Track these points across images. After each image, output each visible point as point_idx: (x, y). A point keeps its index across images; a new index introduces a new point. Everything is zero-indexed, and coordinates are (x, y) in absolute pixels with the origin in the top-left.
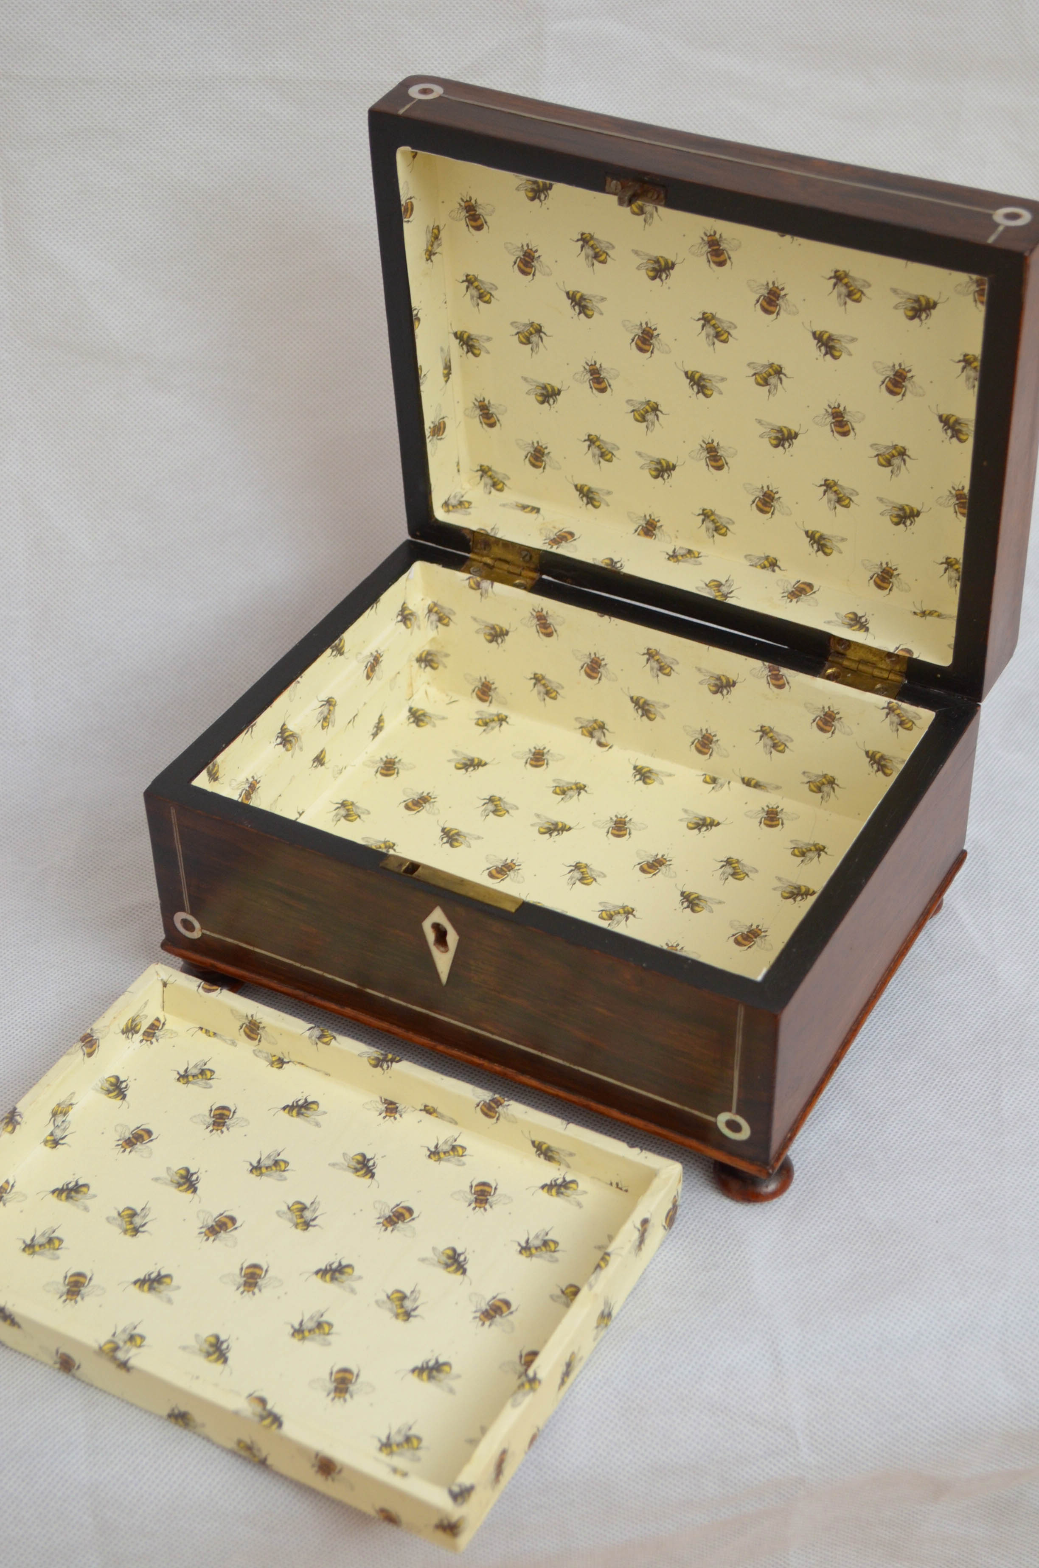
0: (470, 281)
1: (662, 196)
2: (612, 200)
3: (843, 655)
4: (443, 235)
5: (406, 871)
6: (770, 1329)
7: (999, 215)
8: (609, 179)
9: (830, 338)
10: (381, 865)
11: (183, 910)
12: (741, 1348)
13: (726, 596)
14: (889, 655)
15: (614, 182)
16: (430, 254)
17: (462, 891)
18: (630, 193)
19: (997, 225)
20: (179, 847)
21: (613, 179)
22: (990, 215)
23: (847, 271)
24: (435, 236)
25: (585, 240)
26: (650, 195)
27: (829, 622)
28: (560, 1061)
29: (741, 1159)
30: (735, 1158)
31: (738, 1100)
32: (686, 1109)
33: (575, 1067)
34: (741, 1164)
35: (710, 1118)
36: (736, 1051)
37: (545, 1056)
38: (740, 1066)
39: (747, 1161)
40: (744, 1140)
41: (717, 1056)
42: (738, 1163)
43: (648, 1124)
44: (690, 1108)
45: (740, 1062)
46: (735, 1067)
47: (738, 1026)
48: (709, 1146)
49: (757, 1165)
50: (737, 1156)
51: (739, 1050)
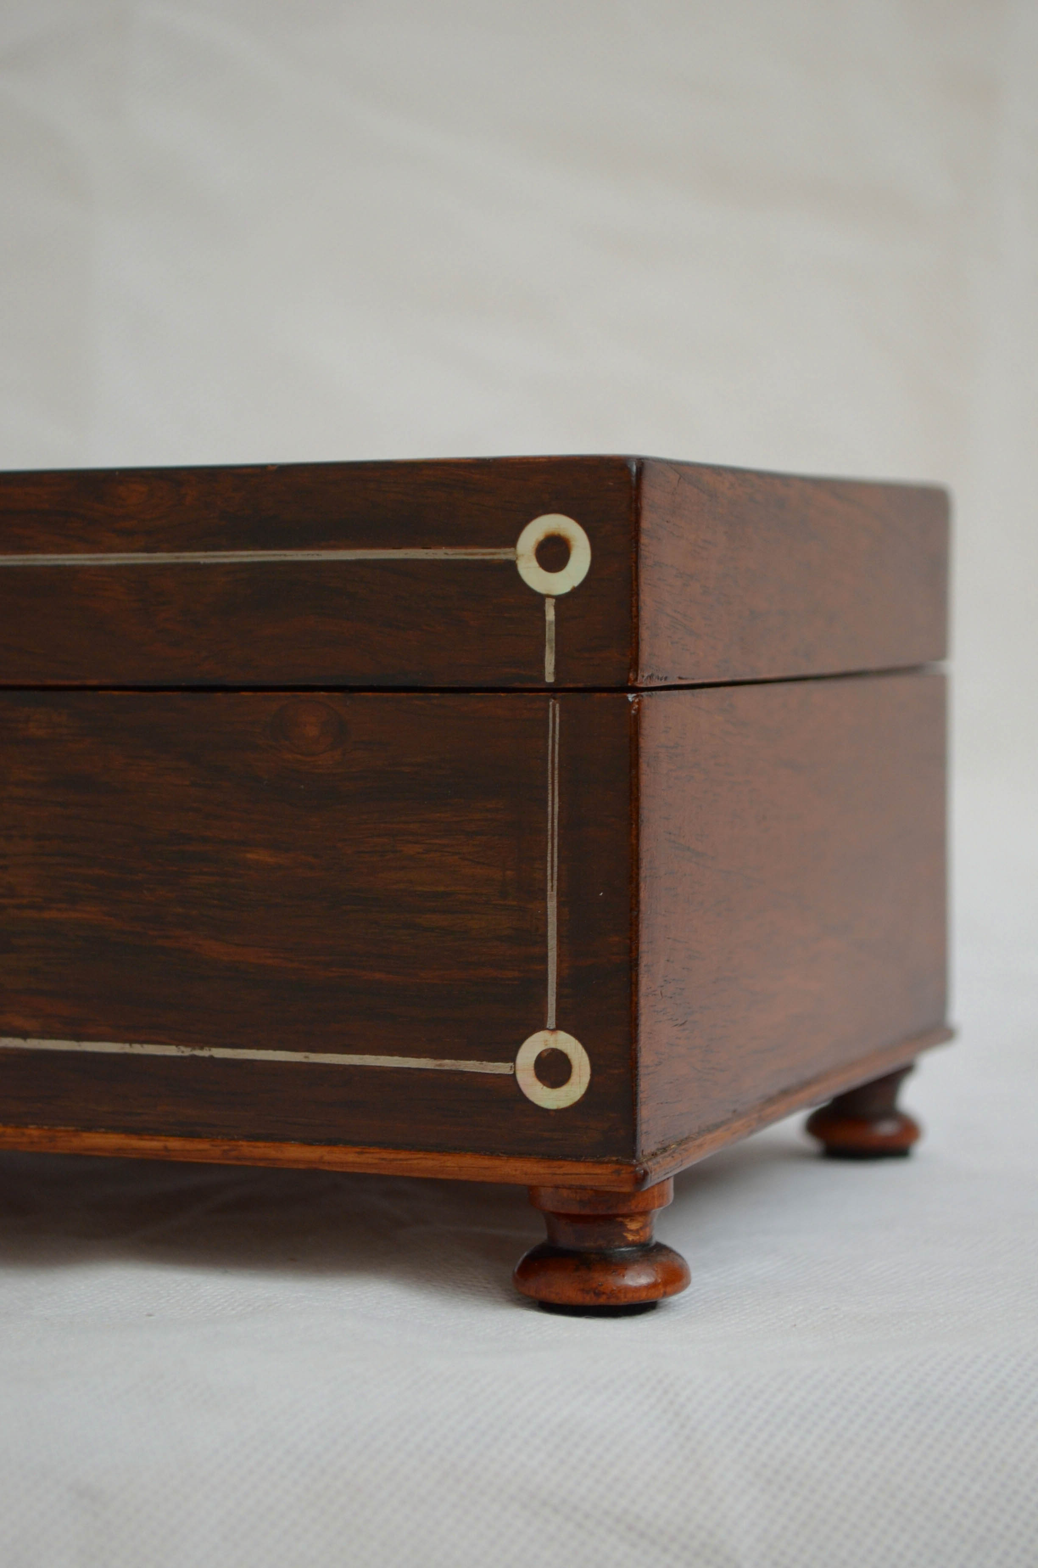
28: (171, 1051)
29: (573, 1161)
30: (561, 1163)
31: (560, 985)
32: (448, 1064)
33: (205, 1053)
34: (574, 1171)
35: (501, 1068)
36: (549, 837)
37: (138, 1049)
38: (559, 880)
39: (588, 1160)
40: (579, 1100)
41: (508, 872)
42: (566, 1172)
43: (365, 1151)
44: (456, 1059)
45: (558, 867)
46: (549, 888)
47: (550, 765)
48: (500, 1156)
49: (610, 1163)
50: (564, 1157)
51: (556, 833)
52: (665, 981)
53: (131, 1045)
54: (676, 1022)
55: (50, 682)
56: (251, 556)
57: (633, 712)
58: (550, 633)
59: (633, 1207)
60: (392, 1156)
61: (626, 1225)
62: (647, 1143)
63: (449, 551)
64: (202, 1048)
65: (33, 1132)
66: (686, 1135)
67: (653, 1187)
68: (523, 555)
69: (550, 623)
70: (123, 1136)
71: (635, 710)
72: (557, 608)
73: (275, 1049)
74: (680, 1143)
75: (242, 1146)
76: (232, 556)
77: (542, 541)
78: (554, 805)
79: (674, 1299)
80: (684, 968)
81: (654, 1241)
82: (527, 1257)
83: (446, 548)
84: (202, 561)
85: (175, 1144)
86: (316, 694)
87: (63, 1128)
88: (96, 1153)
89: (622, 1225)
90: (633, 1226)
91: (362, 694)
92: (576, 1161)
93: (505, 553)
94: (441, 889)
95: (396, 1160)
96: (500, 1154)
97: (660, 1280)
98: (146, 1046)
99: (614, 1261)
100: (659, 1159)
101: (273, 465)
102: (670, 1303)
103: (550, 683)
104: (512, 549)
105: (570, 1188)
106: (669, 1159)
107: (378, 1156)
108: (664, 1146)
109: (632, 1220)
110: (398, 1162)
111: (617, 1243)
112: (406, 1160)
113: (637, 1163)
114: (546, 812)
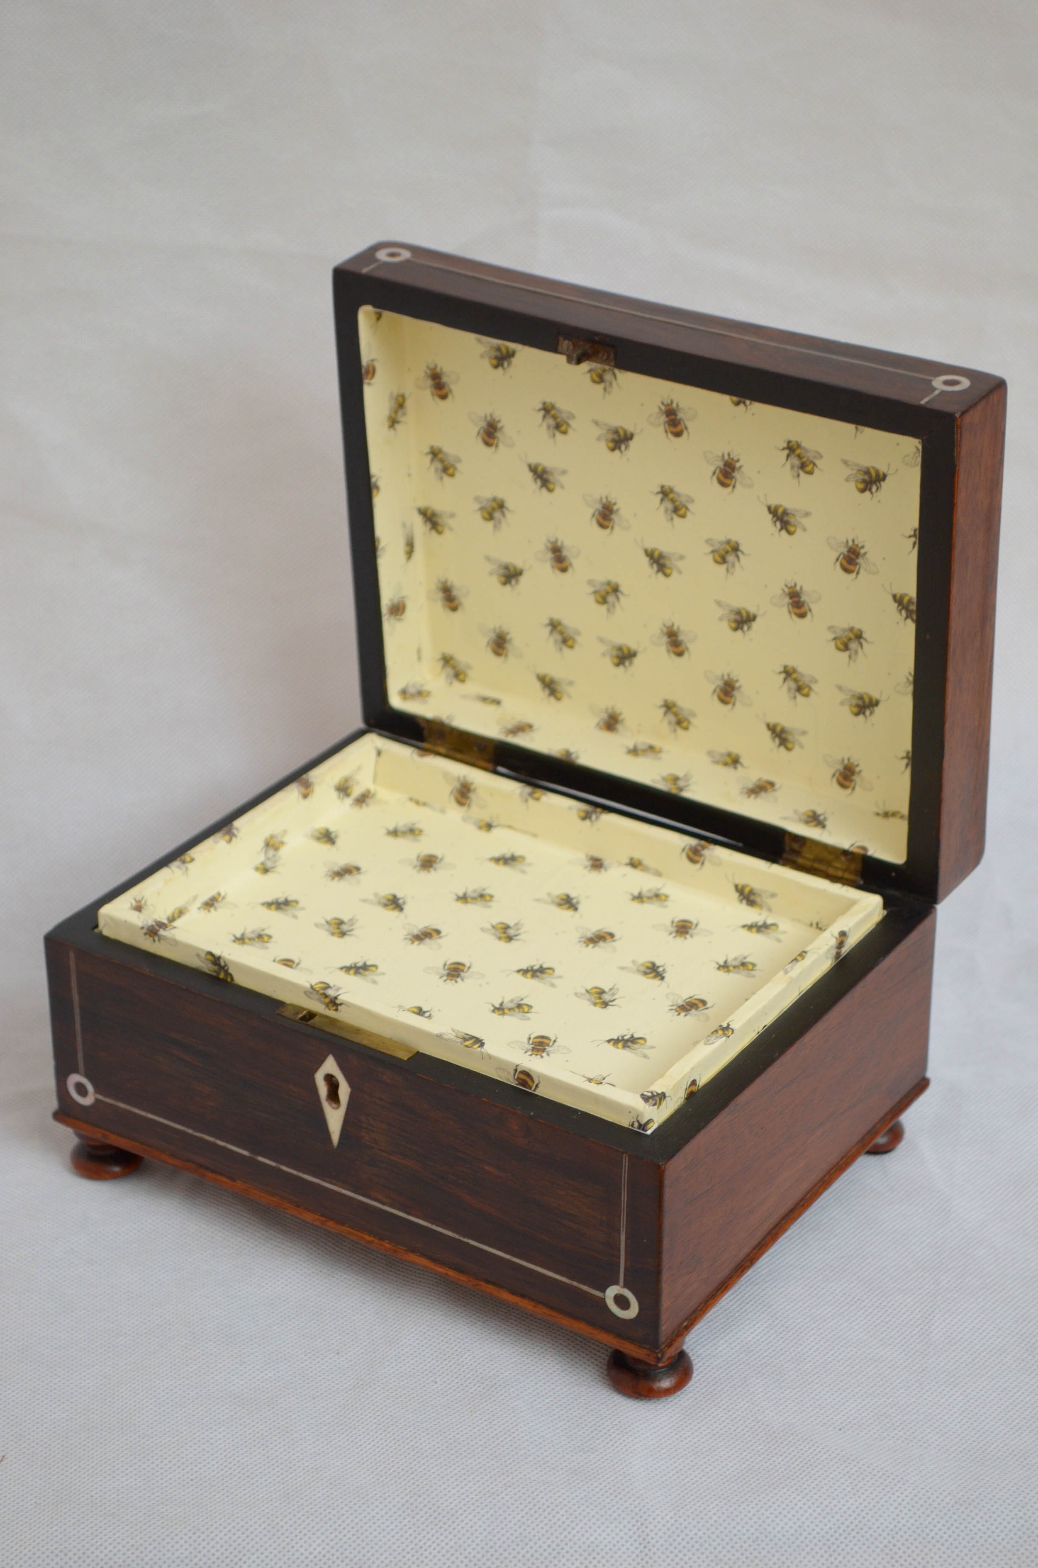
0: (435, 454)
1: (612, 356)
2: (562, 359)
3: (798, 853)
4: (409, 404)
5: (304, 1018)
6: (640, 1510)
7: (938, 383)
8: (561, 339)
9: (785, 513)
10: (277, 1012)
11: (76, 1071)
12: (607, 1527)
13: (681, 789)
14: (845, 853)
15: (566, 342)
16: (393, 422)
17: (356, 1039)
18: (580, 351)
19: (935, 389)
20: (76, 997)
21: (565, 339)
22: (930, 381)
23: (799, 441)
24: (400, 404)
25: (547, 410)
26: (600, 355)
27: (785, 818)
28: (450, 1234)
29: (630, 1342)
30: (624, 1342)
32: (575, 1284)
33: (465, 1240)
34: (630, 1348)
35: (598, 1294)
36: (622, 1209)
37: (434, 1227)
38: (626, 1228)
40: (633, 1319)
41: (604, 1217)
42: (626, 1347)
45: (626, 1223)
46: (622, 1230)
47: (622, 1181)
49: (646, 1349)
50: (626, 1338)
51: (625, 1209)
52: (681, 1263)
71: (662, 1170)
78: (624, 1198)
94: (573, 1213)
95: (551, 1315)
96: (597, 1329)
98: (438, 1227)
99: (652, 1376)
107: (543, 1310)
110: (552, 1317)
112: (555, 1317)
113: (658, 1353)
114: (621, 1199)
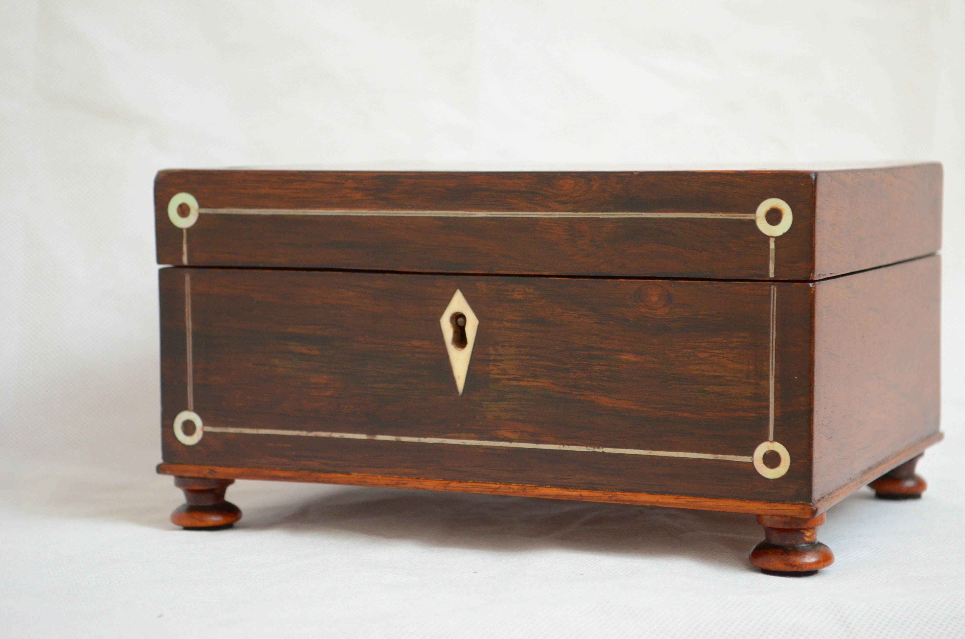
11: (184, 408)
28: (583, 449)
29: (781, 503)
30: (775, 504)
31: (776, 420)
32: (720, 457)
33: (600, 450)
34: (782, 508)
35: (746, 459)
36: (771, 350)
37: (567, 448)
38: (775, 371)
39: (789, 503)
40: (784, 475)
41: (751, 367)
42: (778, 508)
43: (679, 497)
44: (724, 454)
45: (775, 365)
46: (771, 375)
47: (771, 316)
48: (746, 501)
49: (799, 504)
50: (777, 501)
51: (774, 349)
52: (824, 418)
53: (563, 446)
54: (828, 437)
55: (524, 273)
56: (625, 215)
57: (812, 292)
58: (772, 254)
59: (809, 525)
60: (693, 500)
61: (805, 534)
62: (816, 495)
63: (723, 214)
64: (598, 448)
65: (515, 487)
66: (831, 491)
67: (818, 516)
68: (759, 217)
69: (772, 249)
70: (559, 489)
71: (813, 291)
72: (776, 242)
73: (635, 449)
74: (829, 494)
75: (618, 494)
76: (616, 215)
77: (769, 211)
78: (773, 335)
79: (825, 569)
80: (831, 412)
81: (817, 542)
82: (756, 548)
83: (721, 213)
84: (601, 217)
85: (585, 493)
86: (657, 281)
87: (529, 485)
88: (546, 497)
89: (803, 533)
90: (808, 534)
91: (680, 281)
92: (783, 503)
93: (750, 216)
94: (717, 374)
95: (695, 502)
96: (746, 500)
97: (821, 560)
98: (571, 446)
99: (800, 550)
100: (821, 502)
101: (636, 172)
102: (823, 570)
103: (773, 278)
104: (754, 214)
105: (780, 516)
106: (826, 502)
107: (686, 500)
108: (823, 496)
109: (808, 531)
110: (696, 503)
111: (800, 542)
112: (700, 502)
113: (813, 505)
114: (769, 339)
